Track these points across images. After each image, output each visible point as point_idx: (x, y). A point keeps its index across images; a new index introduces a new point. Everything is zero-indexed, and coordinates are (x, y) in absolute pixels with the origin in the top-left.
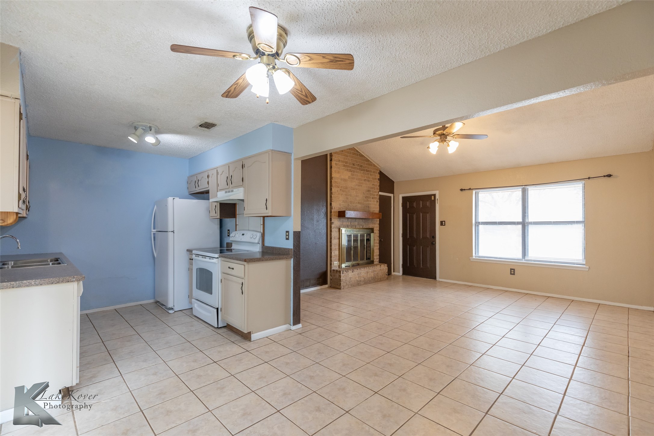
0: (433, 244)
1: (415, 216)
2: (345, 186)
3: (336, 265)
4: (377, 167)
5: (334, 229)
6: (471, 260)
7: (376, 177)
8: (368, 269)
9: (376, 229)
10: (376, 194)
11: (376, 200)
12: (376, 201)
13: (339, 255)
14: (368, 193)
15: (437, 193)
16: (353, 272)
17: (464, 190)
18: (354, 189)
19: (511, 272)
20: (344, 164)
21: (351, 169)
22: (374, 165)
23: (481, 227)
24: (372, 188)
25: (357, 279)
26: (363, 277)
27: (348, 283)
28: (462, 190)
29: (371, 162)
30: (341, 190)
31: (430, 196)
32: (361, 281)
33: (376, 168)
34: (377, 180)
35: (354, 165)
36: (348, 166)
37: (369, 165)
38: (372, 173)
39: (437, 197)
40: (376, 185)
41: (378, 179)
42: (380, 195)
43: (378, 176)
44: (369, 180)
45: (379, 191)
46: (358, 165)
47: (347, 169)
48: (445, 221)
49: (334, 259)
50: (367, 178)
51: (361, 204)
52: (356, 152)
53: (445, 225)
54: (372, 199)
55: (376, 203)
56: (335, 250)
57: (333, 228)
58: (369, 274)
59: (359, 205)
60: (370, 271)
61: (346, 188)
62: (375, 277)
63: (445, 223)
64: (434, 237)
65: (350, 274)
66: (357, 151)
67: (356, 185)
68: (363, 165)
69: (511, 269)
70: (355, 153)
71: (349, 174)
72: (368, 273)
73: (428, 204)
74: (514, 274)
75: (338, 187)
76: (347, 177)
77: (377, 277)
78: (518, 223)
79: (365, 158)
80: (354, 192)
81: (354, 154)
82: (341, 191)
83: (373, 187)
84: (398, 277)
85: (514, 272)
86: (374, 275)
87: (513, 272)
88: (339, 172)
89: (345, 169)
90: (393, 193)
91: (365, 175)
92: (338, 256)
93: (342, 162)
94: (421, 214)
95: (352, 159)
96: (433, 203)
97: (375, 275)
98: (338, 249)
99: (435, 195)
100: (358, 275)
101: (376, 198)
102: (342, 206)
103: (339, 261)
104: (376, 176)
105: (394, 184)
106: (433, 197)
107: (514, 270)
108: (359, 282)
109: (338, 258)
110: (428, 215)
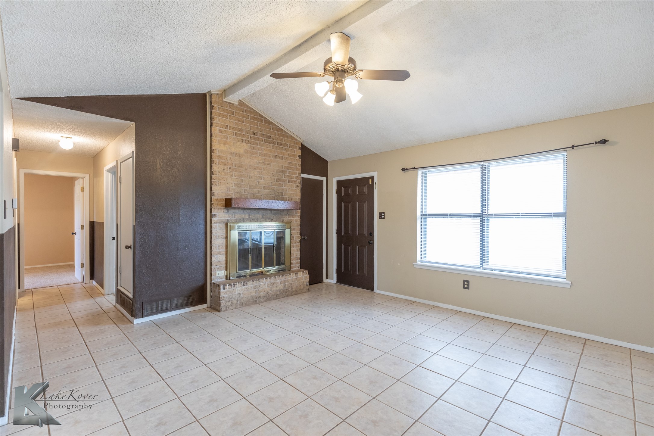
0: (371, 243)
1: (350, 206)
2: (238, 163)
3: (220, 275)
4: (296, 140)
5: (218, 224)
6: (415, 266)
7: (295, 154)
8: (274, 279)
9: (295, 223)
10: (295, 176)
11: (295, 185)
12: (295, 186)
13: (227, 261)
14: (281, 174)
15: (375, 174)
16: (244, 285)
17: (407, 169)
18: (255, 169)
19: (464, 284)
20: (236, 131)
21: (249, 139)
22: (292, 136)
23: (429, 220)
24: (288, 168)
25: (253, 294)
26: (264, 291)
27: (235, 301)
28: (403, 170)
29: (285, 132)
30: (230, 168)
31: (367, 179)
32: (260, 297)
33: (295, 141)
34: (298, 158)
35: (254, 134)
36: (244, 135)
37: (283, 136)
38: (288, 148)
39: (376, 180)
40: (296, 164)
41: (299, 156)
42: (303, 179)
43: (299, 153)
44: (282, 157)
45: (300, 172)
46: (263, 134)
47: (243, 140)
48: (384, 213)
49: (217, 267)
50: (278, 154)
51: (268, 190)
52: (258, 117)
53: (384, 218)
54: (288, 183)
55: (295, 188)
56: (219, 253)
57: (215, 223)
58: (275, 286)
59: (266, 191)
60: (278, 281)
61: (241, 166)
62: (287, 289)
63: (384, 215)
64: (371, 234)
65: (239, 289)
66: (260, 115)
67: (260, 163)
68: (271, 136)
69: (465, 281)
70: (256, 118)
71: (246, 146)
72: (273, 284)
73: (365, 189)
74: (468, 288)
75: (225, 165)
76: (242, 151)
77: (290, 289)
78: (475, 216)
79: (276, 127)
80: (256, 173)
81: (254, 119)
82: (231, 170)
83: (290, 167)
84: (329, 285)
85: (468, 285)
86: (285, 287)
87: (466, 285)
88: (225, 143)
89: (237, 139)
90: (326, 175)
91: (276, 149)
92: (224, 262)
93: (233, 128)
94: (357, 204)
95: (251, 127)
96: (371, 188)
97: (286, 286)
98: (224, 253)
99: (372, 178)
100: (254, 288)
101: (295, 182)
102: (233, 191)
103: (226, 269)
104: (294, 152)
105: (328, 165)
106: (371, 180)
107: (468, 282)
108: (256, 298)
109: (224, 265)
110: (365, 205)
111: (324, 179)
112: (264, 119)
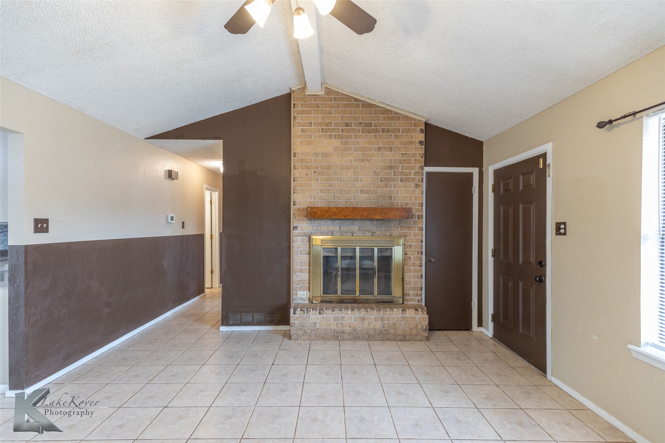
0: (541, 280)
1: (511, 212)
2: (325, 164)
3: (302, 296)
4: (415, 120)
5: (299, 238)
7: (413, 140)
8: (365, 313)
9: (412, 237)
10: (413, 171)
11: (413, 184)
12: (413, 186)
13: (309, 280)
14: (388, 171)
15: (548, 148)
16: (320, 313)
17: (610, 122)
18: (348, 169)
20: (323, 127)
21: (340, 133)
22: (407, 117)
24: (401, 162)
25: (334, 327)
26: (350, 327)
27: (309, 331)
28: (601, 125)
29: (395, 113)
30: (315, 172)
31: (535, 160)
32: (343, 332)
33: (413, 122)
34: (418, 145)
35: (347, 125)
36: (333, 129)
37: (392, 118)
38: (401, 133)
39: (549, 160)
40: (414, 155)
41: (421, 142)
42: (428, 174)
43: (421, 137)
44: (391, 148)
45: (423, 165)
46: (360, 123)
47: (331, 135)
48: (564, 224)
49: (299, 286)
50: (384, 144)
51: (368, 193)
52: (353, 102)
53: (565, 234)
54: (400, 183)
55: (412, 189)
56: (301, 271)
57: (296, 236)
58: (366, 322)
59: (364, 195)
60: (371, 317)
61: (329, 168)
62: (386, 330)
63: (565, 229)
64: (542, 264)
65: (313, 316)
66: (356, 100)
67: (355, 160)
68: (373, 122)
70: (349, 105)
71: (336, 143)
72: (364, 320)
73: (533, 179)
75: (309, 168)
76: (330, 149)
77: (392, 331)
79: (380, 109)
80: (350, 174)
81: (346, 106)
82: (316, 174)
83: (405, 160)
84: (481, 339)
86: (383, 327)
88: (309, 143)
89: (324, 135)
91: (381, 138)
92: (308, 281)
93: (318, 124)
94: (521, 206)
95: (342, 117)
96: (542, 174)
97: (386, 326)
98: (307, 271)
99: (544, 156)
100: (334, 320)
101: (413, 180)
102: (318, 198)
103: (309, 291)
104: (412, 138)
105: (484, 147)
106: (541, 160)
108: (338, 333)
109: (307, 285)
110: (533, 208)
111: (475, 171)
112: (360, 103)
